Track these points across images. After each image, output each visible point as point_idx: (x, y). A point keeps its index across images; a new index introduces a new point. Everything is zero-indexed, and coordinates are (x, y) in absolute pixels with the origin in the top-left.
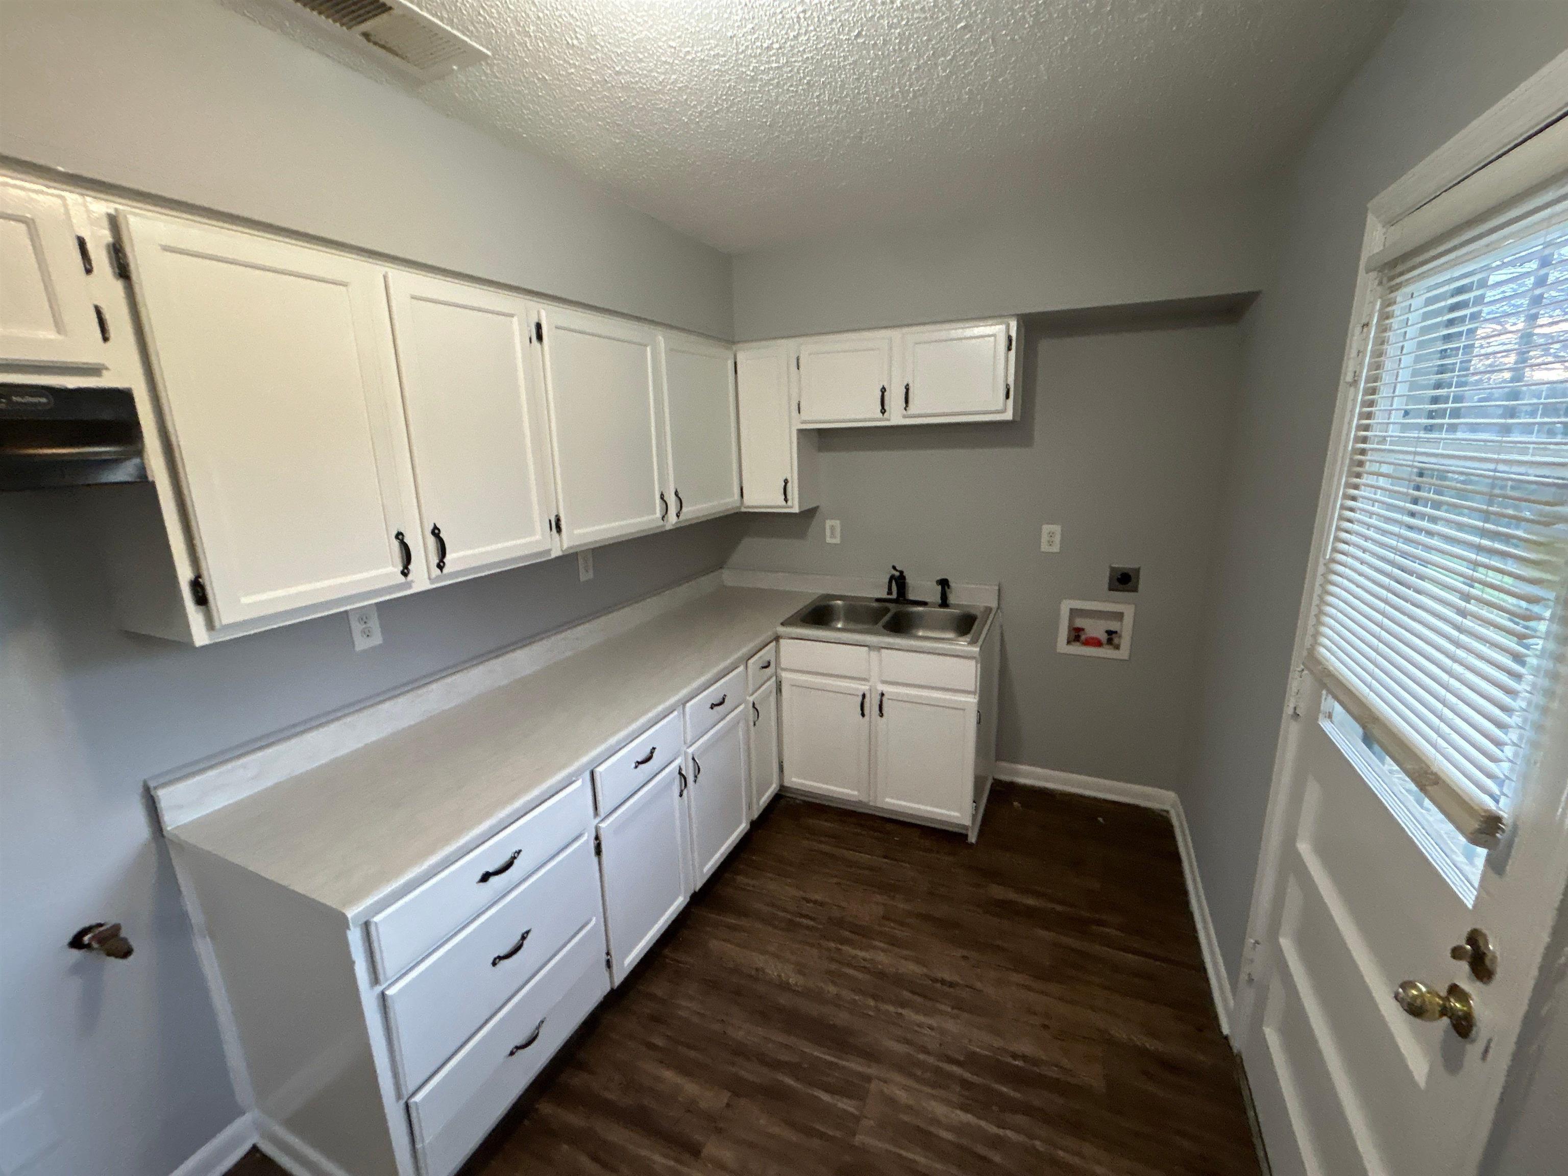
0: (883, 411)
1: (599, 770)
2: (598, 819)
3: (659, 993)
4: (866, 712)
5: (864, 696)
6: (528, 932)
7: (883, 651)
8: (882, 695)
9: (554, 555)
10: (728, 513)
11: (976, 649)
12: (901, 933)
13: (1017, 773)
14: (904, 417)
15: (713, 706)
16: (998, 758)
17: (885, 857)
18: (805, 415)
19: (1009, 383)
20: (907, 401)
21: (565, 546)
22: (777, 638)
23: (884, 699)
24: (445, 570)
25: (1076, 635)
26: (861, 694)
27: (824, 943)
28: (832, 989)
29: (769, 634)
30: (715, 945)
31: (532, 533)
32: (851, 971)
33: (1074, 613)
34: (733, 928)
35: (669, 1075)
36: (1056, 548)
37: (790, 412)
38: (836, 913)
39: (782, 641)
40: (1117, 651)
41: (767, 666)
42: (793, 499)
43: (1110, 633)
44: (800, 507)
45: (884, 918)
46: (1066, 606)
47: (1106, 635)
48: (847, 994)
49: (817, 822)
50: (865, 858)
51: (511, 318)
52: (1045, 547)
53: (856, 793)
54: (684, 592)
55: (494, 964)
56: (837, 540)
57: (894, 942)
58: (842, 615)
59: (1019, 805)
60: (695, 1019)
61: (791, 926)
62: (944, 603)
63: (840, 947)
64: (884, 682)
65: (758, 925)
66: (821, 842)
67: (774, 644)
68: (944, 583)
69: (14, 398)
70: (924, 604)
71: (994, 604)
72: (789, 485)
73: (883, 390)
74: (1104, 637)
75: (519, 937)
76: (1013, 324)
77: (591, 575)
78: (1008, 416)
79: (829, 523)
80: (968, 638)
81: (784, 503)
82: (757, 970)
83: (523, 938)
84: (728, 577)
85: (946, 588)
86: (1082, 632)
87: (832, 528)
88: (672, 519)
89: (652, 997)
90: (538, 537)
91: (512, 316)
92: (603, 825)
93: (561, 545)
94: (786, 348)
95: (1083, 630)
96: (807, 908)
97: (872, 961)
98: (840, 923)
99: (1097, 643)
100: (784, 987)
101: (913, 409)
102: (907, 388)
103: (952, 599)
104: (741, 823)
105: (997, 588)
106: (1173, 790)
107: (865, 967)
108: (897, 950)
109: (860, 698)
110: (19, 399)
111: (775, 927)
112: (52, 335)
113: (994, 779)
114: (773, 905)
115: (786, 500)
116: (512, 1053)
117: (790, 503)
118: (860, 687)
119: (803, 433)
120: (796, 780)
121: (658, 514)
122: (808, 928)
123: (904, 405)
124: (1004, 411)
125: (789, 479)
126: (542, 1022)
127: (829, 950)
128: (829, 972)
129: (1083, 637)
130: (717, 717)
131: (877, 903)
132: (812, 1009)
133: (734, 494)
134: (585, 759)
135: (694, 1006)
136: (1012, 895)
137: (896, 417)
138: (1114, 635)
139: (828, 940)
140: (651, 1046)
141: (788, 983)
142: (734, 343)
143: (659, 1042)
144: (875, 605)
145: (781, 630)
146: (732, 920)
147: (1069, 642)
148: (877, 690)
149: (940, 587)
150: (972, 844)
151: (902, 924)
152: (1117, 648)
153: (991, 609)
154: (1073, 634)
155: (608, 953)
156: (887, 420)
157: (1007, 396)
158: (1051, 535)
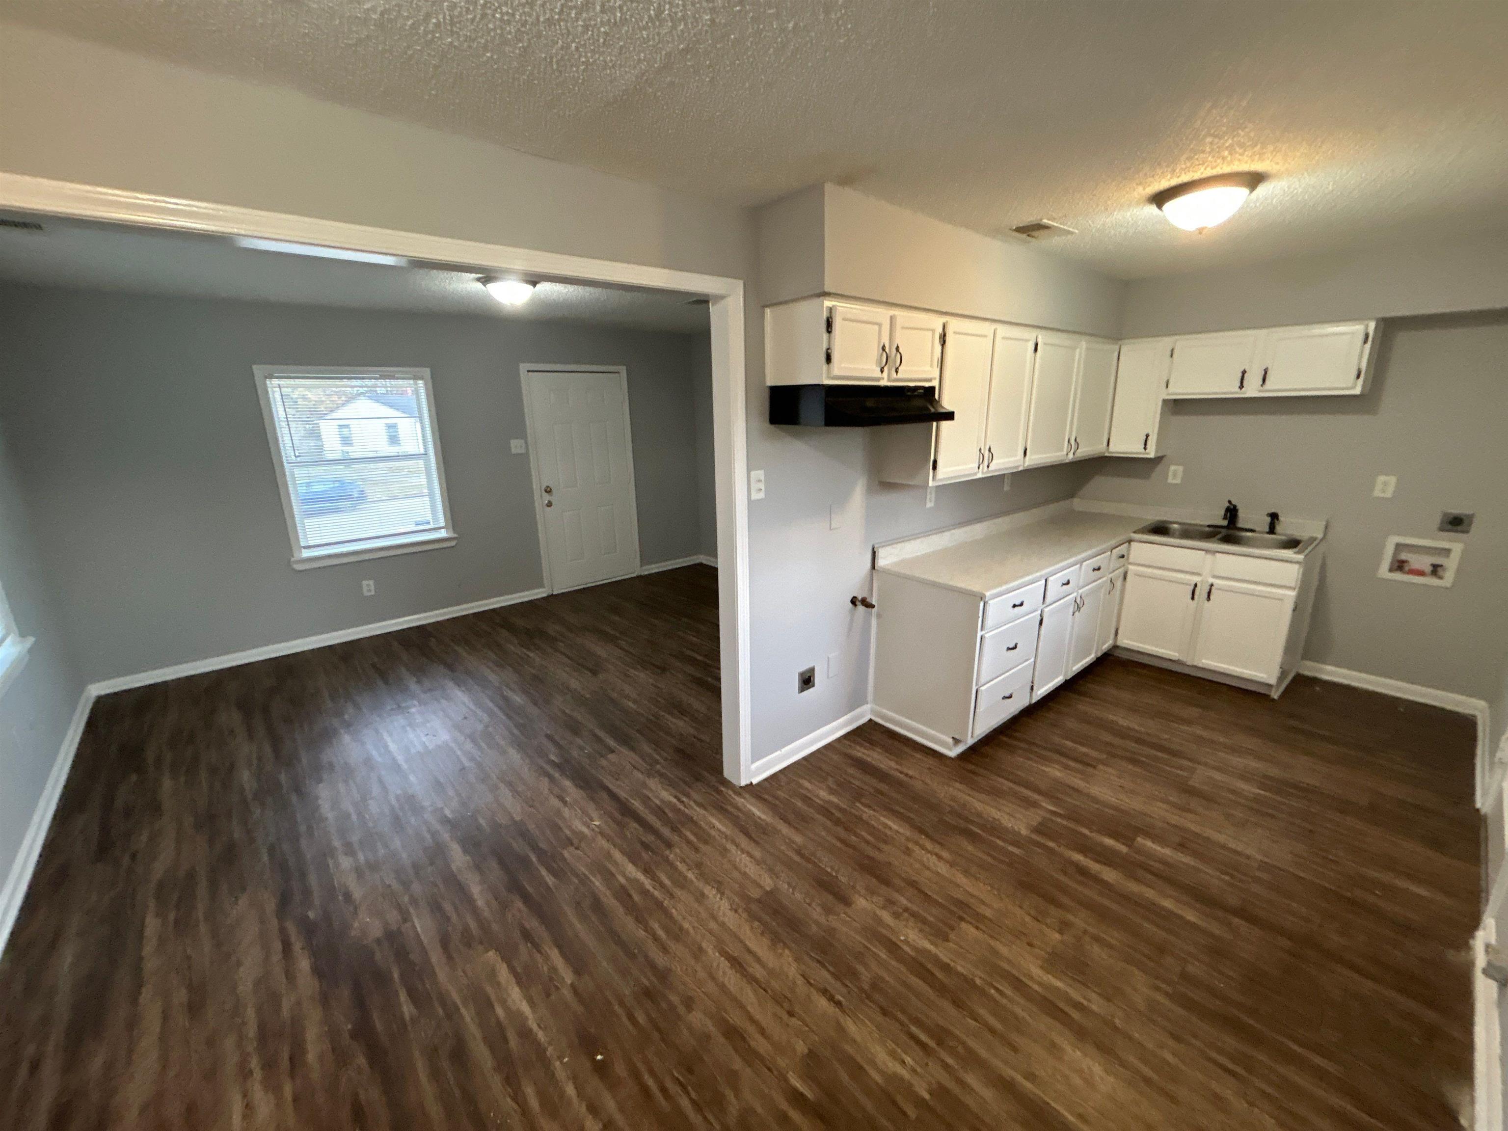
0: (1241, 386)
1: (1051, 579)
2: (1044, 605)
3: (1051, 717)
4: (1196, 597)
5: (1196, 585)
6: (1017, 645)
7: (1218, 555)
8: (1212, 585)
9: (1021, 468)
10: (1095, 456)
11: (1301, 557)
13: (1321, 671)
14: (1260, 390)
15: (1094, 570)
16: (1304, 658)
18: (1172, 389)
19: (1361, 367)
20: (1264, 380)
21: (1027, 465)
22: (1130, 541)
23: (1213, 588)
24: (990, 468)
25: (1399, 566)
26: (1193, 584)
29: (1125, 537)
30: (1081, 707)
31: (1016, 456)
33: (1399, 547)
34: (1091, 703)
36: (1389, 495)
37: (1159, 388)
38: (1163, 710)
39: (1132, 543)
40: (1441, 581)
41: (1123, 556)
42: (1150, 449)
43: (1435, 566)
44: (1157, 451)
46: (1393, 541)
47: (1430, 567)
51: (1025, 342)
52: (1377, 493)
53: (1177, 654)
54: (1052, 509)
55: (1008, 649)
56: (1178, 481)
62: (1271, 531)
64: (1214, 577)
65: (1109, 705)
67: (1128, 544)
68: (1274, 517)
70: (1253, 530)
71: (1320, 536)
72: (1150, 438)
73: (1244, 372)
74: (1428, 569)
75: (1014, 644)
76: (1372, 325)
77: (1009, 488)
78: (1357, 391)
79: (1173, 468)
80: (1296, 550)
81: (1144, 451)
82: (1112, 721)
84: (1077, 504)
85: (1276, 520)
86: (1406, 564)
87: (1175, 472)
88: (1071, 456)
89: (1047, 717)
91: (1029, 340)
92: (1046, 610)
94: (1166, 342)
95: (1407, 561)
96: (1142, 704)
98: (1166, 714)
99: (1421, 573)
101: (1269, 385)
102: (1266, 371)
103: (1279, 529)
104: (1090, 654)
105: (1326, 524)
106: (1485, 699)
107: (1189, 733)
109: (1192, 587)
112: (929, 368)
113: (1297, 672)
115: (1145, 448)
116: (1003, 698)
117: (1147, 451)
118: (1193, 579)
119: (1165, 402)
120: (1125, 641)
121: (1065, 453)
123: (1261, 383)
124: (1354, 387)
125: (1151, 434)
126: (1013, 693)
129: (1407, 569)
130: (1094, 578)
133: (1103, 443)
134: (1043, 572)
137: (1252, 390)
138: (1439, 568)
139: (1159, 718)
141: (1134, 729)
142: (1121, 339)
144: (1207, 529)
145: (1134, 536)
146: (1089, 700)
147: (1391, 570)
148: (1207, 582)
149: (1269, 519)
150: (1273, 700)
152: (1441, 578)
153: (1315, 539)
154: (1397, 564)
155: (1032, 682)
156: (1243, 393)
157: (1358, 377)
158: (1385, 484)
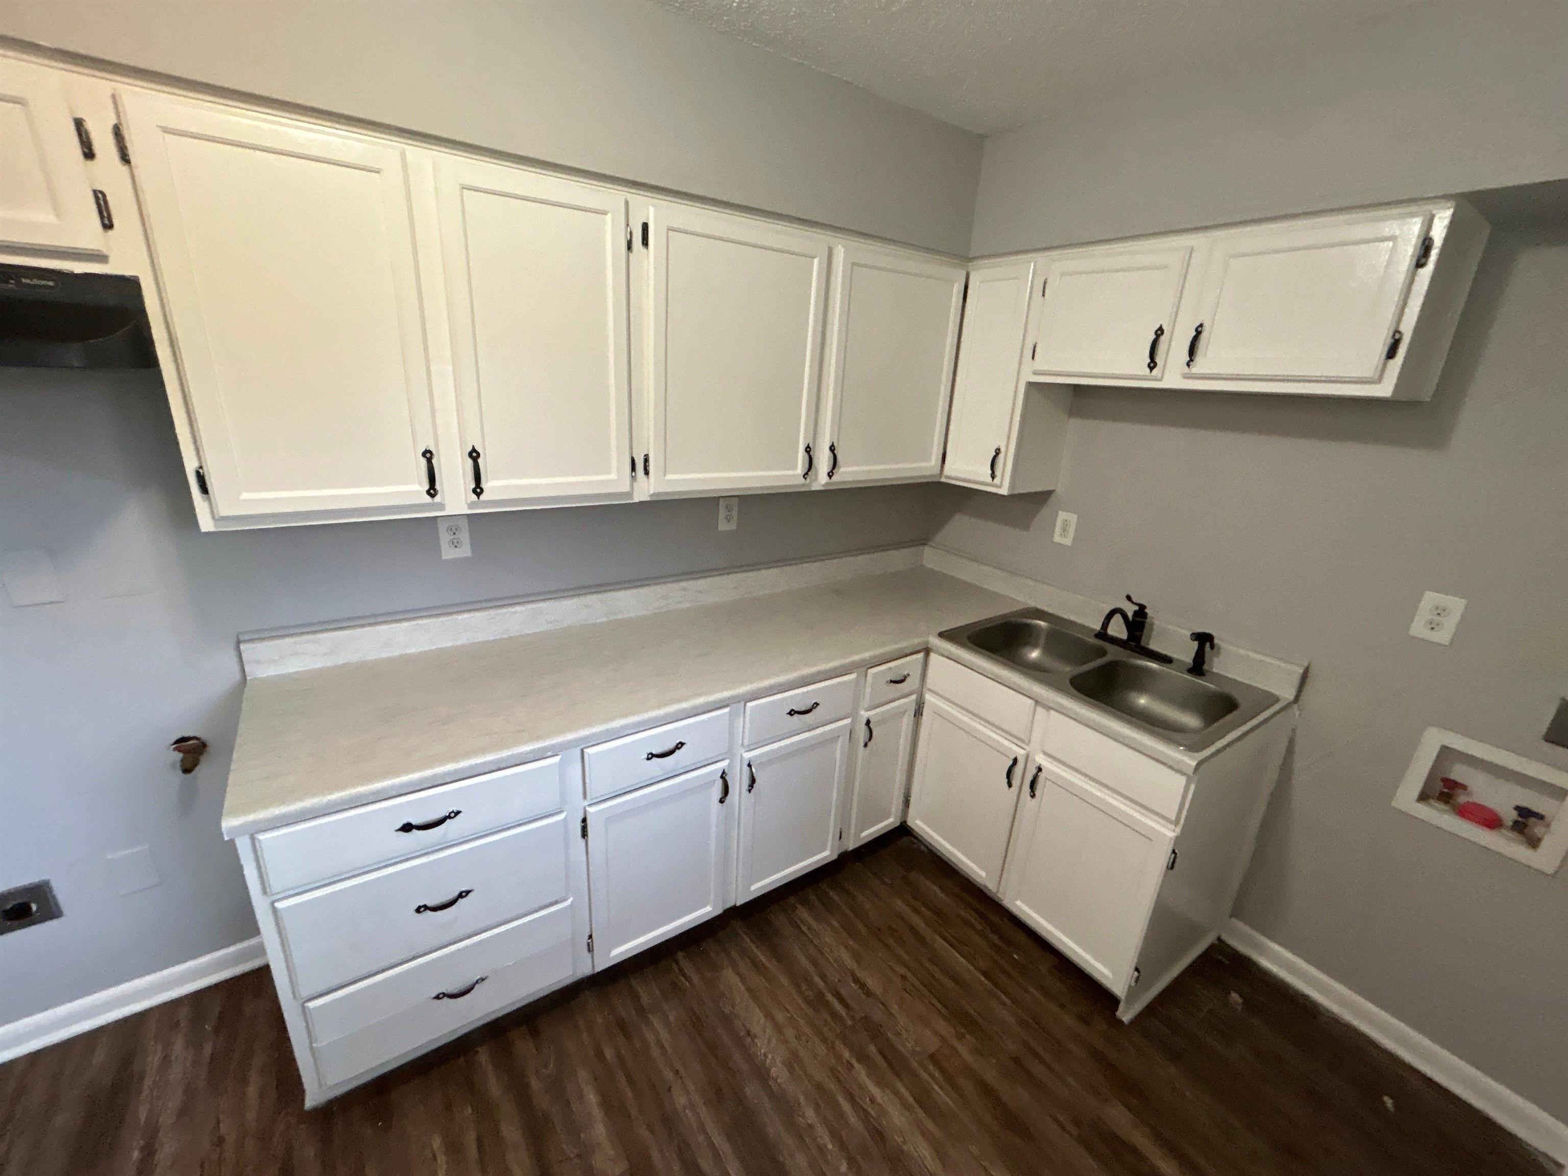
0: (1152, 365)
1: (595, 750)
2: (588, 802)
3: (645, 999)
4: (1014, 782)
5: (1015, 761)
6: (468, 892)
7: (1052, 712)
8: (1040, 769)
9: (637, 499)
10: (924, 481)
11: (1190, 761)
12: (942, 1096)
13: (1264, 951)
14: (1186, 377)
15: (792, 713)
16: (1236, 913)
17: (985, 974)
18: (1041, 363)
19: (1402, 328)
20: (1193, 353)
21: (652, 492)
22: (928, 651)
23: (1042, 775)
24: (482, 497)
25: (1445, 792)
26: (1013, 757)
27: (839, 1045)
28: (810, 1115)
29: (916, 641)
30: (729, 974)
31: (609, 473)
32: (846, 1107)
33: (1445, 752)
34: (757, 966)
35: (592, 1098)
36: (1443, 636)
37: (1021, 356)
38: (878, 1015)
39: (934, 656)
40: (1534, 850)
41: (902, 681)
42: (1003, 476)
43: (1525, 813)
44: (1012, 485)
45: (932, 1057)
46: (1435, 737)
47: (1514, 815)
48: (822, 1133)
49: (928, 883)
50: (959, 961)
51: (603, 216)
52: (1418, 628)
53: (983, 874)
55: (418, 910)
56: (1068, 541)
57: (924, 1100)
58: (1042, 641)
59: (1240, 1001)
60: (656, 1052)
61: (817, 1001)
62: (1198, 667)
63: (854, 1062)
64: (1047, 755)
65: (785, 981)
66: (916, 911)
67: (921, 655)
68: (1204, 640)
69: (24, 280)
70: (1165, 660)
71: (1288, 694)
72: (1001, 457)
73: (1158, 335)
74: (1509, 816)
75: (456, 894)
76: (1443, 216)
77: (732, 526)
78: (1385, 390)
79: (1062, 516)
81: (989, 479)
82: (748, 1033)
83: (461, 895)
84: (928, 556)
85: (1208, 645)
86: (1460, 791)
87: (1065, 524)
88: (819, 479)
89: (636, 998)
90: (613, 476)
91: (605, 213)
92: (594, 809)
93: (649, 491)
95: (1464, 787)
96: (849, 989)
97: (882, 1111)
98: (875, 1032)
99: (1491, 821)
100: (762, 1075)
101: (1202, 364)
102: (1198, 332)
103: (1210, 666)
104: (824, 850)
105: (1301, 671)
107: (865, 1111)
108: (921, 1113)
109: (1010, 762)
110: (28, 281)
111: (800, 992)
112: (50, 218)
113: (1219, 939)
114: (815, 963)
115: (993, 476)
116: (437, 997)
117: (997, 481)
118: (1015, 748)
119: (1032, 386)
120: (917, 823)
121: (800, 469)
122: (834, 1015)
123: (1188, 359)
124: (1378, 380)
125: (1003, 449)
126: (483, 980)
127: (839, 1058)
128: (820, 1087)
129: (1462, 799)
130: (795, 728)
131: (936, 1032)
132: (774, 1126)
133: (931, 460)
134: (572, 735)
135: (664, 1034)
136: (1140, 1139)
137: (1172, 374)
138: (1532, 820)
139: (845, 1045)
140: (600, 1054)
141: (768, 1071)
142: (970, 259)
143: (609, 1053)
145: (935, 641)
146: (761, 956)
147: (1423, 797)
148: (1034, 760)
149: (1195, 645)
150: (1121, 1022)
151: (949, 1079)
152: (1534, 843)
153: (1277, 700)
154: (1439, 786)
155: (590, 937)
156: (1155, 379)
157: (1391, 353)
158: (1440, 611)
